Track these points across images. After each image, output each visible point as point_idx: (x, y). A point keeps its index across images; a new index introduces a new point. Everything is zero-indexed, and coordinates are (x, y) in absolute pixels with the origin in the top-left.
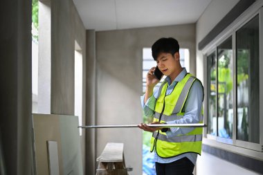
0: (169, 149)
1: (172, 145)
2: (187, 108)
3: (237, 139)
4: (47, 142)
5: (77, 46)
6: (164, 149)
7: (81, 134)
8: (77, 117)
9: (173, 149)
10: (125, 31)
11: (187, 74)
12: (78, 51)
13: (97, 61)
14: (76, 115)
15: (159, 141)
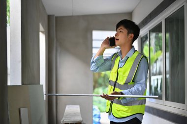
0: (122, 111)
1: (125, 108)
2: (137, 79)
3: (166, 100)
4: (19, 109)
5: (41, 28)
6: (118, 111)
7: (45, 99)
8: (42, 85)
9: (126, 111)
10: (79, 17)
11: (135, 51)
12: (42, 32)
13: (57, 40)
14: (41, 84)
15: (114, 104)
